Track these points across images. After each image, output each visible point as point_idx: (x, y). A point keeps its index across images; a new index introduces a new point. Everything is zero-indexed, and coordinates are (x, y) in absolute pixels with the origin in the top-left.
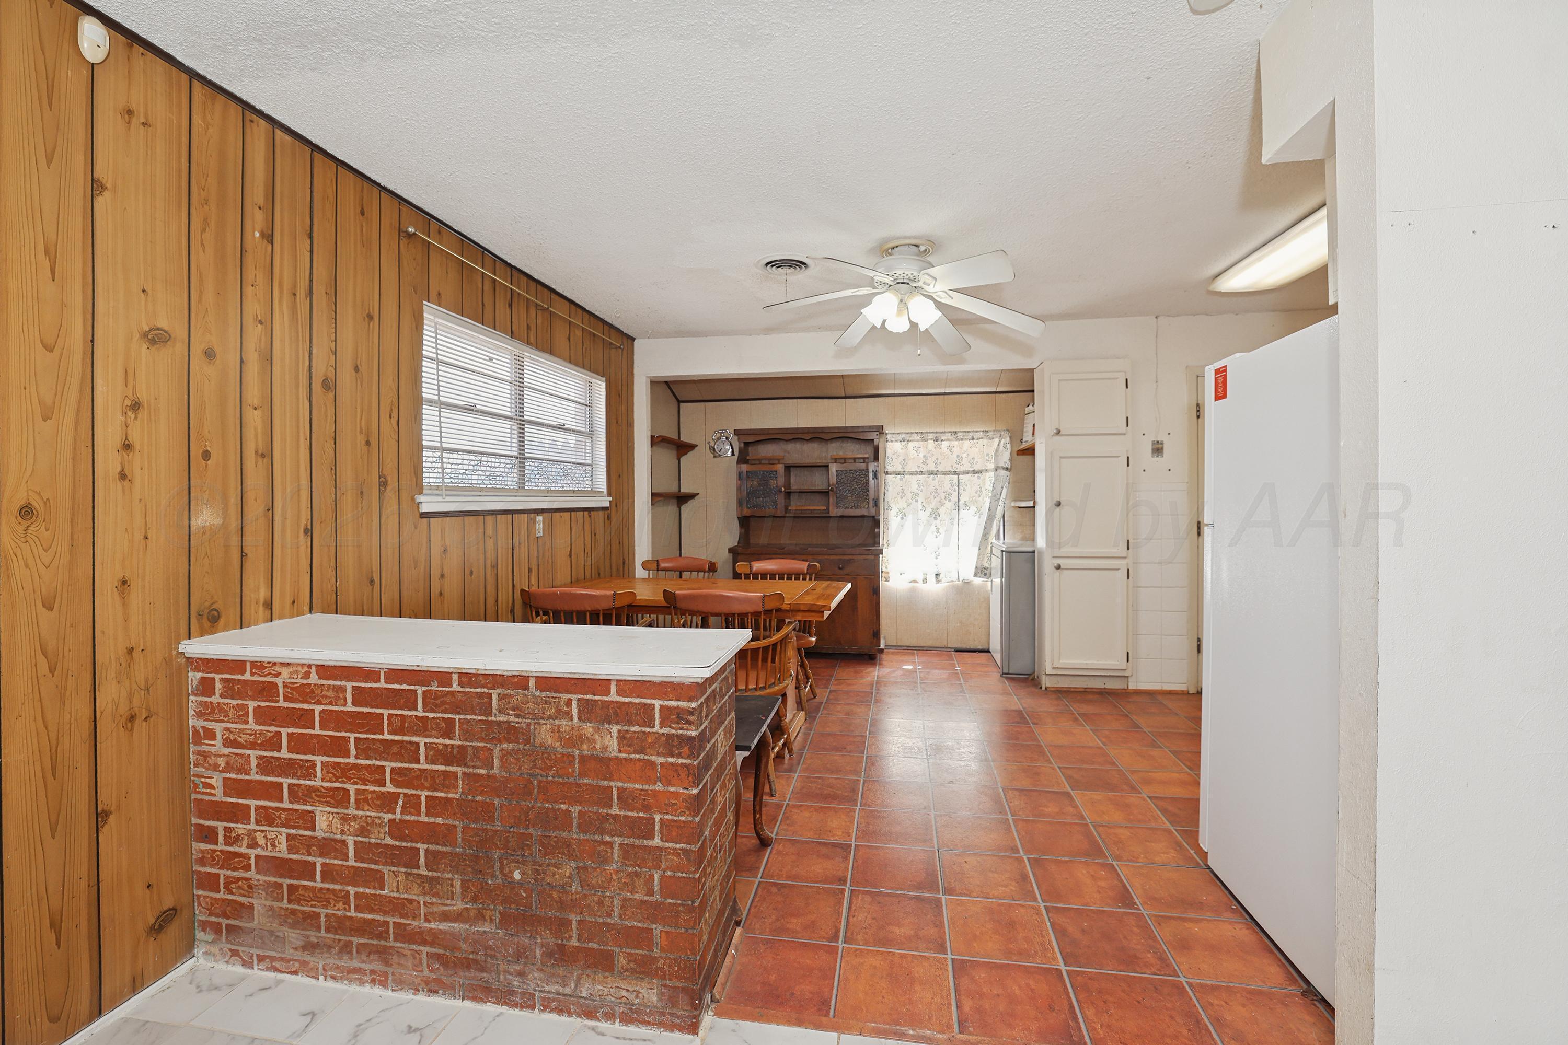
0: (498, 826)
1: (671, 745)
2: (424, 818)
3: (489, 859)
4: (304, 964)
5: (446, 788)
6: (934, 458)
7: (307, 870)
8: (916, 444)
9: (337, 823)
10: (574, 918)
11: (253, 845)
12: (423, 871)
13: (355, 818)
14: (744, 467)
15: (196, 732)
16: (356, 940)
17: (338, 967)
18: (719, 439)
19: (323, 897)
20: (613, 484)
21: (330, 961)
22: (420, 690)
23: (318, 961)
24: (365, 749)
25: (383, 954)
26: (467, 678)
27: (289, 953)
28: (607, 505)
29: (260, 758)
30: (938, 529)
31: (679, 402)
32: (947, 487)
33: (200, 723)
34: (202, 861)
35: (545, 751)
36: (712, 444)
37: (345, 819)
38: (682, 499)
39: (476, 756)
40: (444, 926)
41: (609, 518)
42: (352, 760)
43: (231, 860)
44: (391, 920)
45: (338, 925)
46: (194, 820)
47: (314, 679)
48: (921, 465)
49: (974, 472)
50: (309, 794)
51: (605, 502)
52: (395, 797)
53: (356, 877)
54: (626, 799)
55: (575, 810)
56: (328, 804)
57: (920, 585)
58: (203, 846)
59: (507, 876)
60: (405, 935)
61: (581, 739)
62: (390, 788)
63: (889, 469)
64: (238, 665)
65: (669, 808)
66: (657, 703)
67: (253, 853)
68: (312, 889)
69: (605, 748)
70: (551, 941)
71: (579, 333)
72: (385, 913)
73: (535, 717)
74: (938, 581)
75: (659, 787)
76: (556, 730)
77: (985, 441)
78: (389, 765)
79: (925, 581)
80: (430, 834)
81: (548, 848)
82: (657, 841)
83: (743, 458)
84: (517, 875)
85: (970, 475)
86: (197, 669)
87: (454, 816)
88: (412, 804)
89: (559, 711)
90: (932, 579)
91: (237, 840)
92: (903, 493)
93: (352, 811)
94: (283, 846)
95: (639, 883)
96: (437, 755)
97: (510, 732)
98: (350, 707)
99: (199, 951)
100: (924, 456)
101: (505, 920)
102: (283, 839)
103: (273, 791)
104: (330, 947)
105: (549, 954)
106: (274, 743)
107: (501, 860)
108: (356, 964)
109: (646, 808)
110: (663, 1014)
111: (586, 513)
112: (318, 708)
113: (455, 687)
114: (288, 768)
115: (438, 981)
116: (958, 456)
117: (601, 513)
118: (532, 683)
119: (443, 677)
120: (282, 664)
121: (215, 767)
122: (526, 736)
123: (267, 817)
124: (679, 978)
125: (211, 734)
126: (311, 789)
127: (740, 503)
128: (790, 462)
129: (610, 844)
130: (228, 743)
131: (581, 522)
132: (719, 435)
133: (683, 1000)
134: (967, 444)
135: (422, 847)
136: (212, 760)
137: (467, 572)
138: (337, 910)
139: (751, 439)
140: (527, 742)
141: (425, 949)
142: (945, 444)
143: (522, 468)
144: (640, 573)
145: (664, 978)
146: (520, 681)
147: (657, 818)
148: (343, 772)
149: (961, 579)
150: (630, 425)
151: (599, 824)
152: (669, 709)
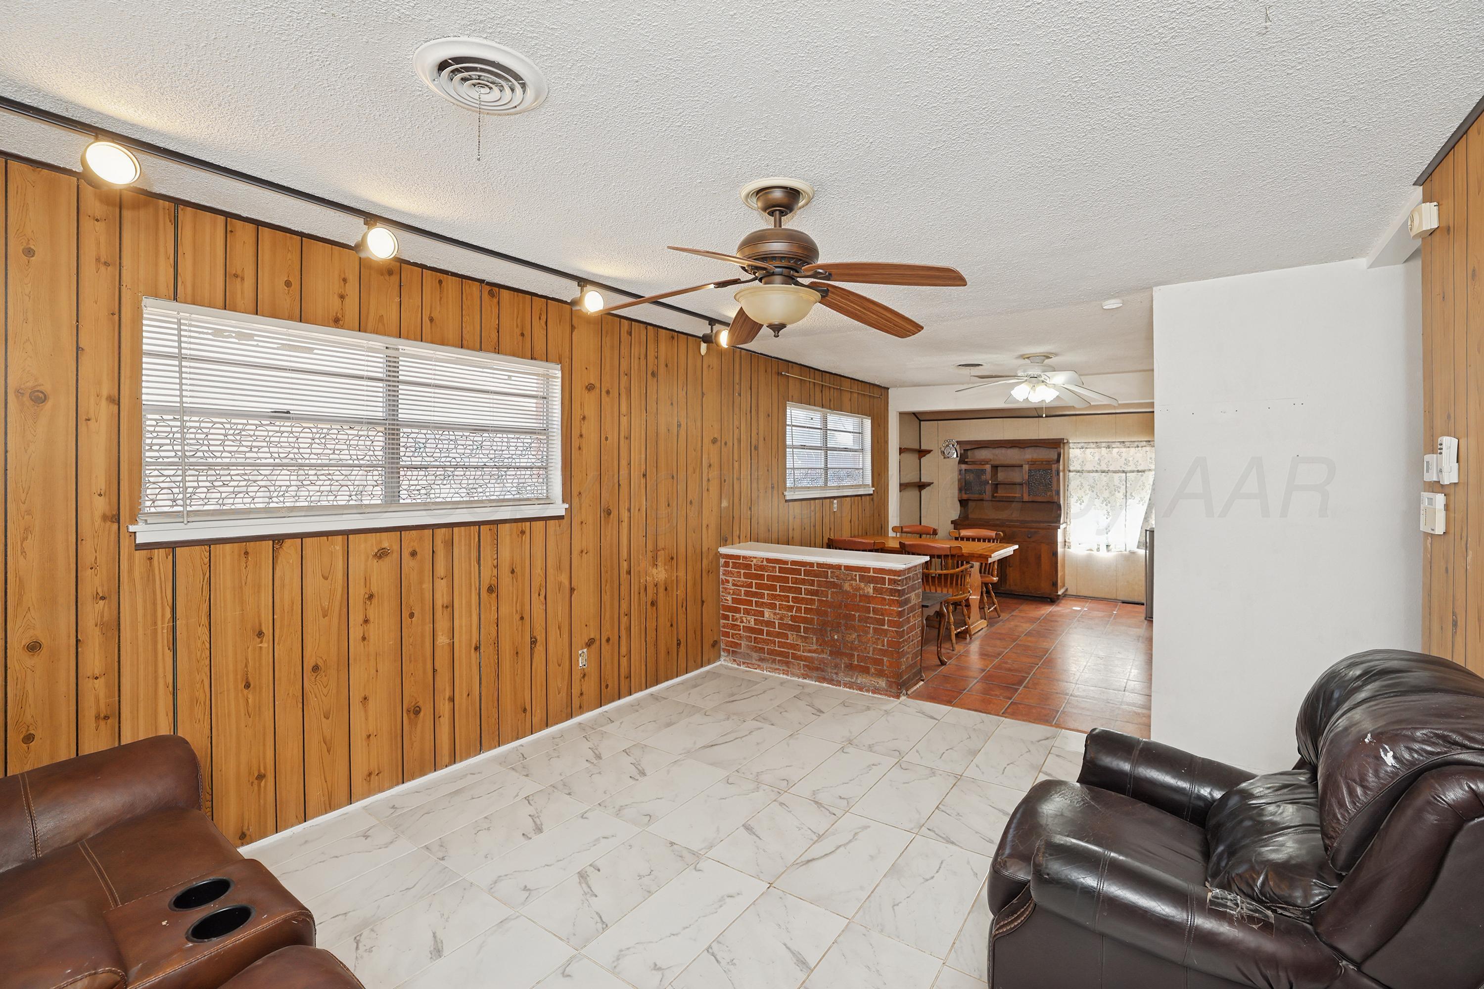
0: (830, 619)
1: (892, 592)
2: (803, 615)
3: (826, 631)
4: (759, 666)
5: (811, 604)
6: (1106, 461)
7: (761, 632)
8: (1092, 450)
9: (772, 615)
10: (856, 654)
11: (742, 622)
12: (803, 634)
13: (778, 614)
14: (964, 467)
15: (722, 580)
16: (778, 658)
17: (771, 668)
18: (947, 446)
19: (765, 641)
20: (875, 480)
21: (769, 665)
22: (803, 569)
23: (764, 665)
24: (782, 589)
25: (787, 664)
26: (820, 565)
27: (754, 662)
28: (872, 492)
29: (745, 591)
30: (1108, 512)
31: (920, 421)
32: (1116, 482)
33: (724, 577)
34: (724, 627)
35: (847, 592)
36: (943, 449)
37: (775, 614)
38: (921, 486)
39: (822, 593)
40: (809, 655)
41: (872, 500)
42: (778, 593)
43: (734, 627)
44: (791, 651)
45: (771, 652)
46: (721, 612)
47: (765, 563)
48: (1097, 466)
49: (1138, 471)
50: (763, 604)
51: (871, 491)
52: (793, 607)
53: (779, 635)
54: (875, 611)
55: (857, 614)
56: (769, 608)
57: (1095, 553)
58: (724, 621)
59: (832, 637)
60: (795, 657)
61: (860, 589)
62: (791, 603)
63: (1072, 468)
64: (738, 557)
65: (890, 615)
66: (887, 577)
67: (742, 625)
68: (763, 639)
69: (868, 592)
70: (847, 662)
71: (856, 395)
72: (789, 649)
73: (843, 580)
74: (1108, 551)
75: (887, 607)
76: (851, 585)
77: (1148, 449)
78: (791, 595)
79: (1098, 550)
80: (805, 620)
81: (847, 627)
82: (886, 627)
83: (962, 460)
84: (836, 637)
85: (1135, 473)
86: (723, 558)
87: (814, 615)
88: (799, 610)
89: (852, 578)
90: (1103, 548)
91: (737, 619)
92: (1082, 485)
93: (777, 611)
94: (753, 623)
95: (879, 642)
96: (809, 592)
97: (834, 585)
98: (777, 574)
99: (722, 659)
100: (1099, 459)
101: (831, 654)
102: (753, 620)
103: (750, 603)
104: (768, 660)
105: (846, 667)
106: (750, 585)
107: (830, 631)
108: (777, 667)
109: (882, 615)
110: (887, 691)
111: (859, 498)
112: (766, 574)
113: (815, 568)
114: (755, 594)
115: (807, 674)
116: (1126, 460)
117: (868, 497)
118: (843, 568)
119: (811, 564)
120: (754, 558)
121: (729, 593)
122: (840, 587)
123: (747, 612)
124: (893, 678)
125: (728, 581)
126: (763, 603)
127: (960, 490)
128: (997, 463)
129: (869, 627)
130: (734, 585)
131: (856, 502)
132: (947, 443)
133: (894, 686)
134: (1133, 450)
135: (802, 625)
136: (728, 591)
137: (803, 529)
138: (771, 647)
139: (968, 447)
140: (841, 589)
141: (802, 663)
142: (1115, 450)
143: (826, 474)
144: (891, 534)
145: (887, 677)
146: (839, 567)
147: (886, 618)
148: (774, 597)
149: (1128, 550)
150: (886, 442)
151: (866, 619)
152: (891, 579)
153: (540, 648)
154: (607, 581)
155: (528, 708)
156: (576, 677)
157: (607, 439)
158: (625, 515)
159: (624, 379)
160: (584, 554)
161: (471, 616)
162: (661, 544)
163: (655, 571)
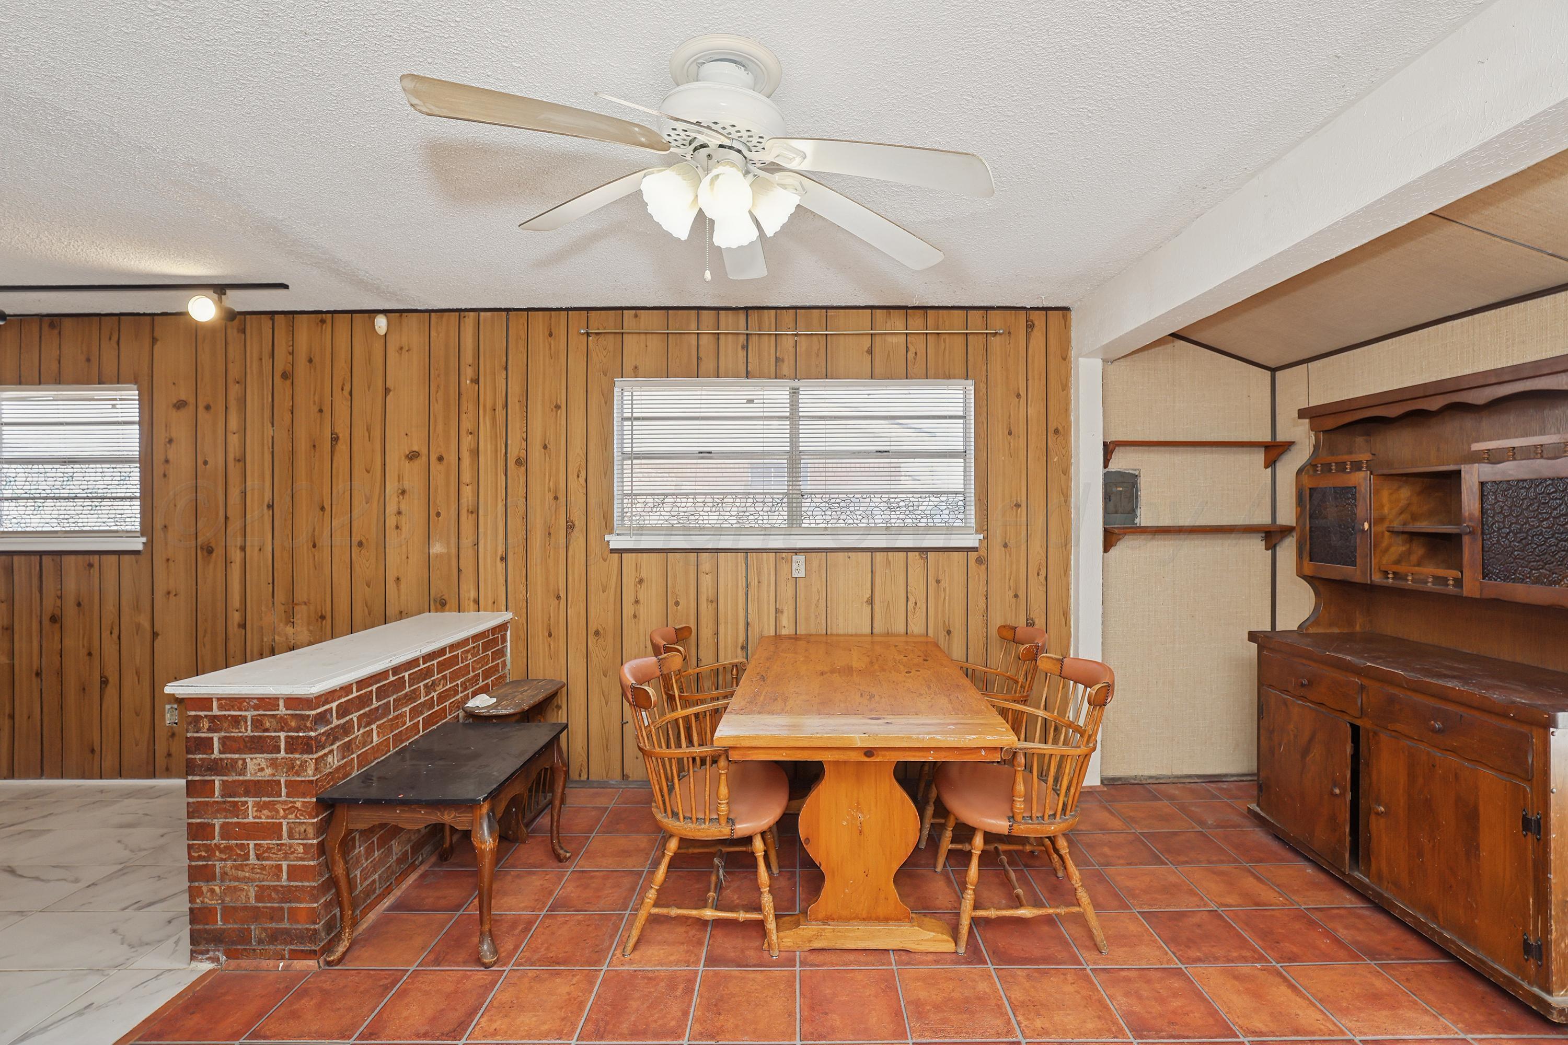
153: (111, 690)
154: (205, 631)
155: (97, 749)
156: (161, 735)
157: (205, 463)
158: (236, 556)
159: (234, 390)
160: (171, 595)
161: (31, 642)
162: (300, 596)
163: (289, 630)
